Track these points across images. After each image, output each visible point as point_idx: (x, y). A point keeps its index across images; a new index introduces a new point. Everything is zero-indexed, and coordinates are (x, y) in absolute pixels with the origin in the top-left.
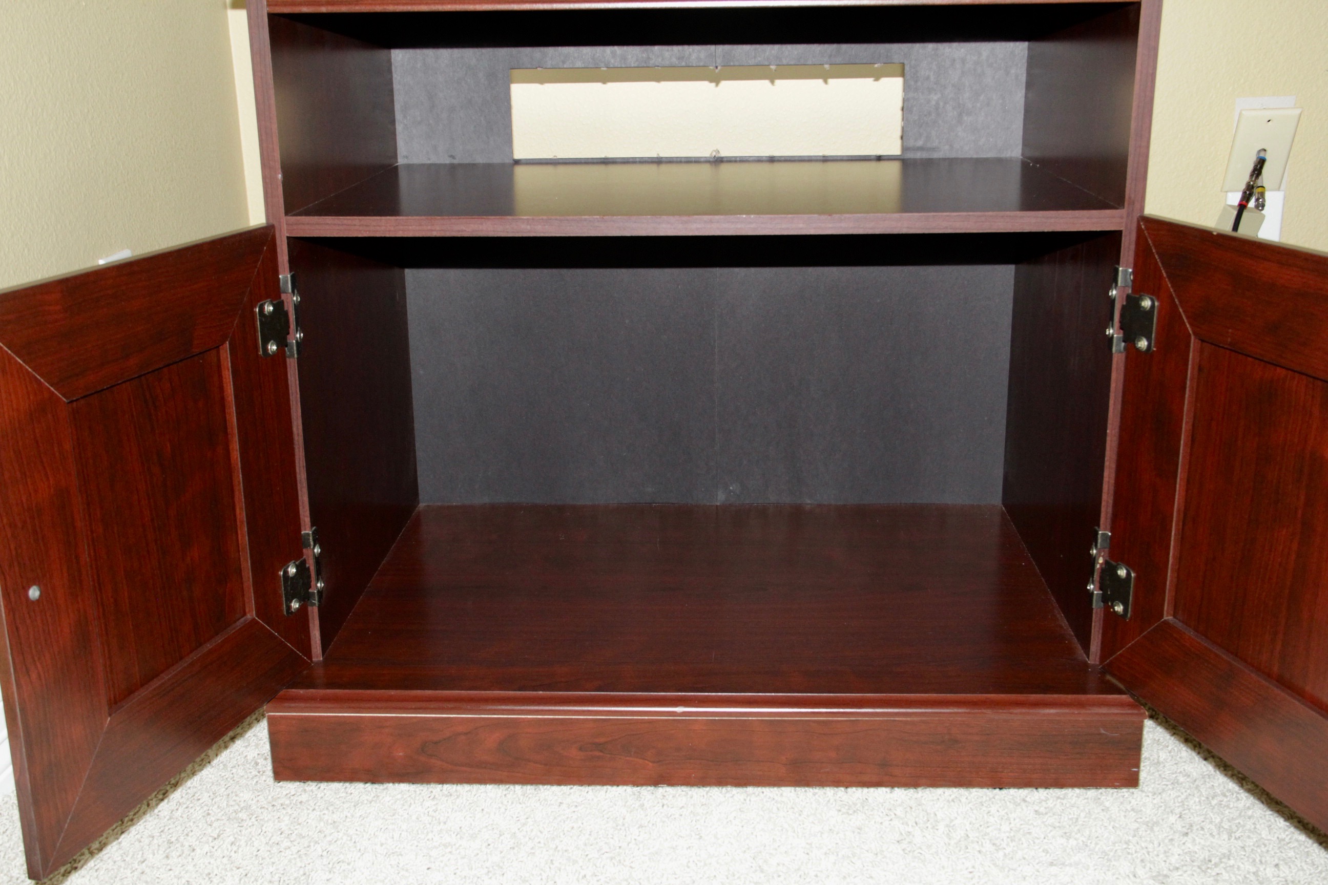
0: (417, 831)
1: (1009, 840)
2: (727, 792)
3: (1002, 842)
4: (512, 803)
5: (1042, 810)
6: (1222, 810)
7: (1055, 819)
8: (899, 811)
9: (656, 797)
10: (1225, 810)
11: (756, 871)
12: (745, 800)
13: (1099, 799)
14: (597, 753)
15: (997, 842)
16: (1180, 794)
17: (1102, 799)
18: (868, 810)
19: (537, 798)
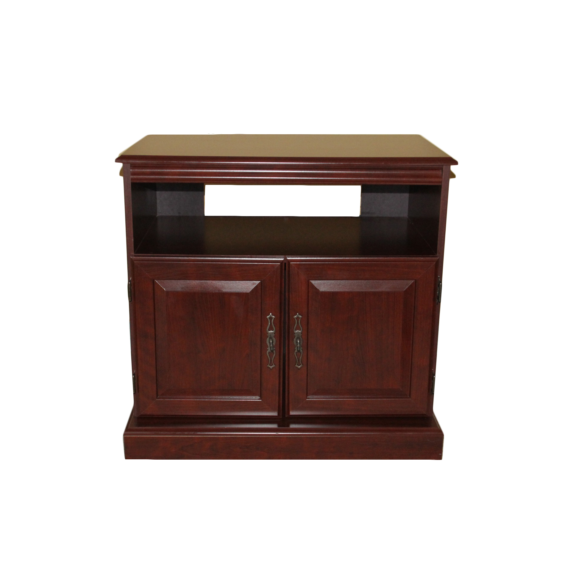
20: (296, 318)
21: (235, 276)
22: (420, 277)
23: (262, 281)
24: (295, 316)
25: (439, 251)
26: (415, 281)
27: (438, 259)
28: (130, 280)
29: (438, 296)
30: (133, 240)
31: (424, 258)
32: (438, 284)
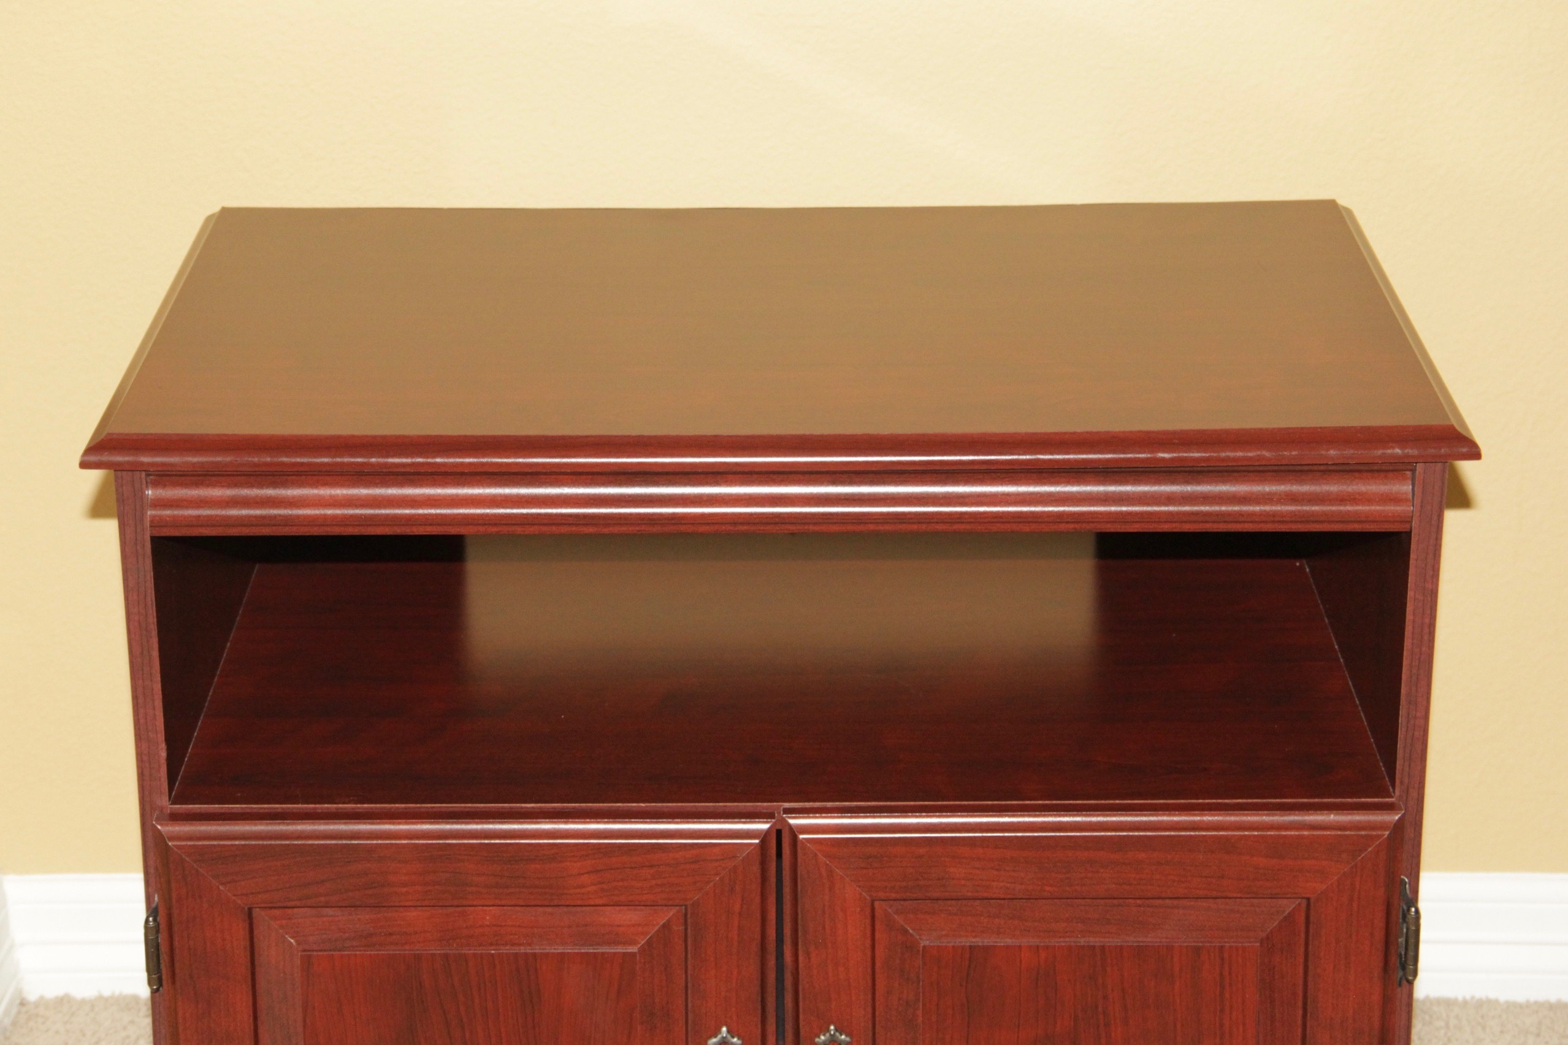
21: (578, 891)
22: (1324, 887)
23: (686, 906)
24: (822, 1037)
25: (1402, 783)
26: (1304, 902)
27: (1400, 818)
28: (154, 905)
29: (1403, 953)
30: (164, 754)
31: (1343, 814)
32: (1403, 910)
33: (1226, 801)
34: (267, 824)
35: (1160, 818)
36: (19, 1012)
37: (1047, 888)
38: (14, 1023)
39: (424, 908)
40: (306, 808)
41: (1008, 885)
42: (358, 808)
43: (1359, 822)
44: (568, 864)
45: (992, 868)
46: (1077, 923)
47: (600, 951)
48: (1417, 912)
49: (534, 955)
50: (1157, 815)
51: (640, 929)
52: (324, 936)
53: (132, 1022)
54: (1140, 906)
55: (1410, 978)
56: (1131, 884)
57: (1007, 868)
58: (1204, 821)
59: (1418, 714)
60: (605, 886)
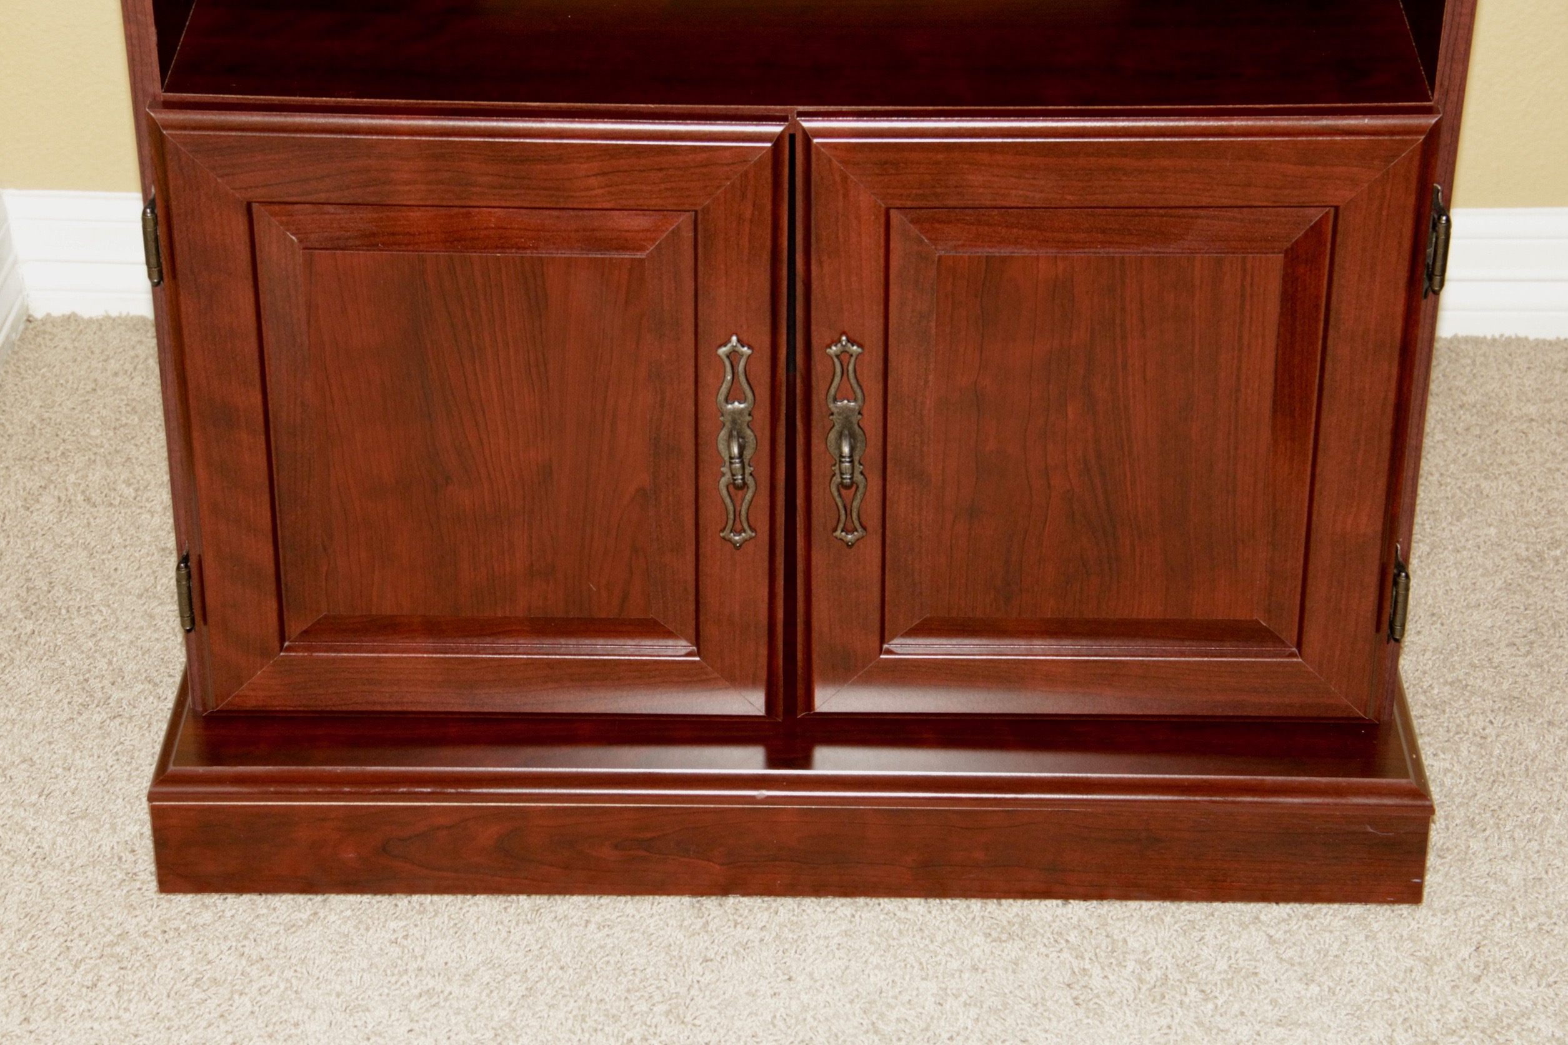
0: (385, 971)
1: (1225, 985)
2: (827, 904)
3: (1214, 988)
4: (517, 924)
5: (1279, 936)
6: (1539, 938)
7: (1296, 951)
8: (1073, 937)
9: (726, 912)
10: (1544, 939)
11: (867, 1032)
12: (853, 916)
13: (1365, 919)
14: (642, 853)
15: (1208, 989)
16: (1484, 913)
17: (1369, 919)
18: (1028, 935)
19: (553, 915)
20: (837, 356)
21: (583, 194)
22: (1354, 194)
23: (696, 212)
24: (834, 348)
25: (1441, 85)
26: (1332, 210)
27: (1437, 123)
28: (151, 197)
29: (1431, 263)
30: (154, 38)
31: (1377, 118)
32: (1434, 219)
33: (1257, 106)
34: (264, 115)
35: (1188, 123)
36: (26, 329)
37: (1069, 197)
38: (22, 339)
39: (428, 208)
40: (303, 101)
41: (1029, 193)
42: (358, 102)
43: (1395, 126)
44: (575, 165)
45: (1012, 176)
46: (1097, 233)
47: (608, 256)
48: (1448, 221)
49: (540, 259)
50: (1185, 120)
51: (648, 234)
52: (326, 234)
53: (140, 342)
54: (1162, 216)
55: (1436, 289)
56: (1154, 193)
57: (1027, 176)
58: (1232, 126)
59: (1464, 11)
60: (613, 190)
